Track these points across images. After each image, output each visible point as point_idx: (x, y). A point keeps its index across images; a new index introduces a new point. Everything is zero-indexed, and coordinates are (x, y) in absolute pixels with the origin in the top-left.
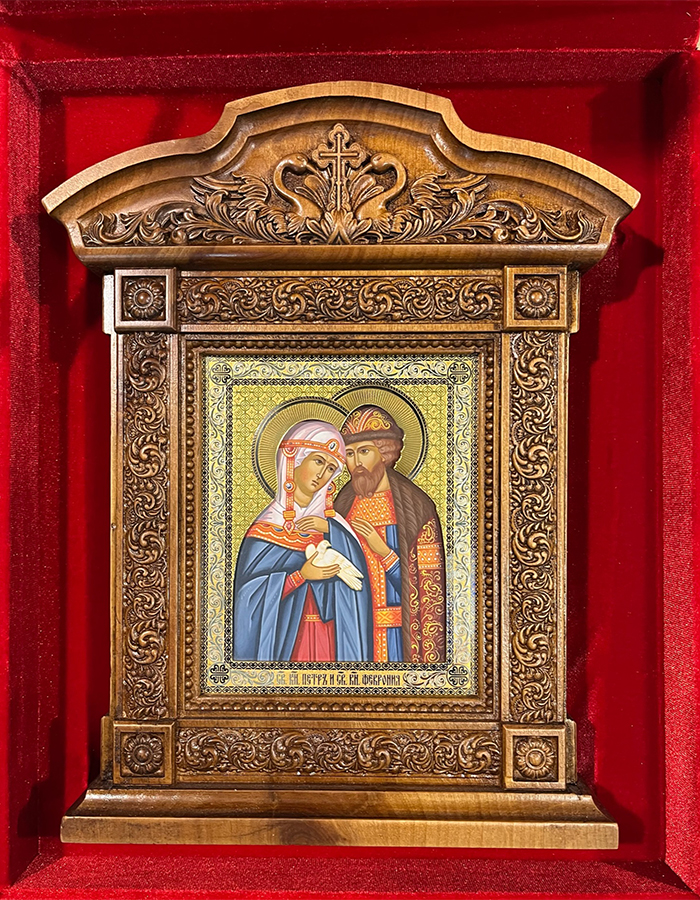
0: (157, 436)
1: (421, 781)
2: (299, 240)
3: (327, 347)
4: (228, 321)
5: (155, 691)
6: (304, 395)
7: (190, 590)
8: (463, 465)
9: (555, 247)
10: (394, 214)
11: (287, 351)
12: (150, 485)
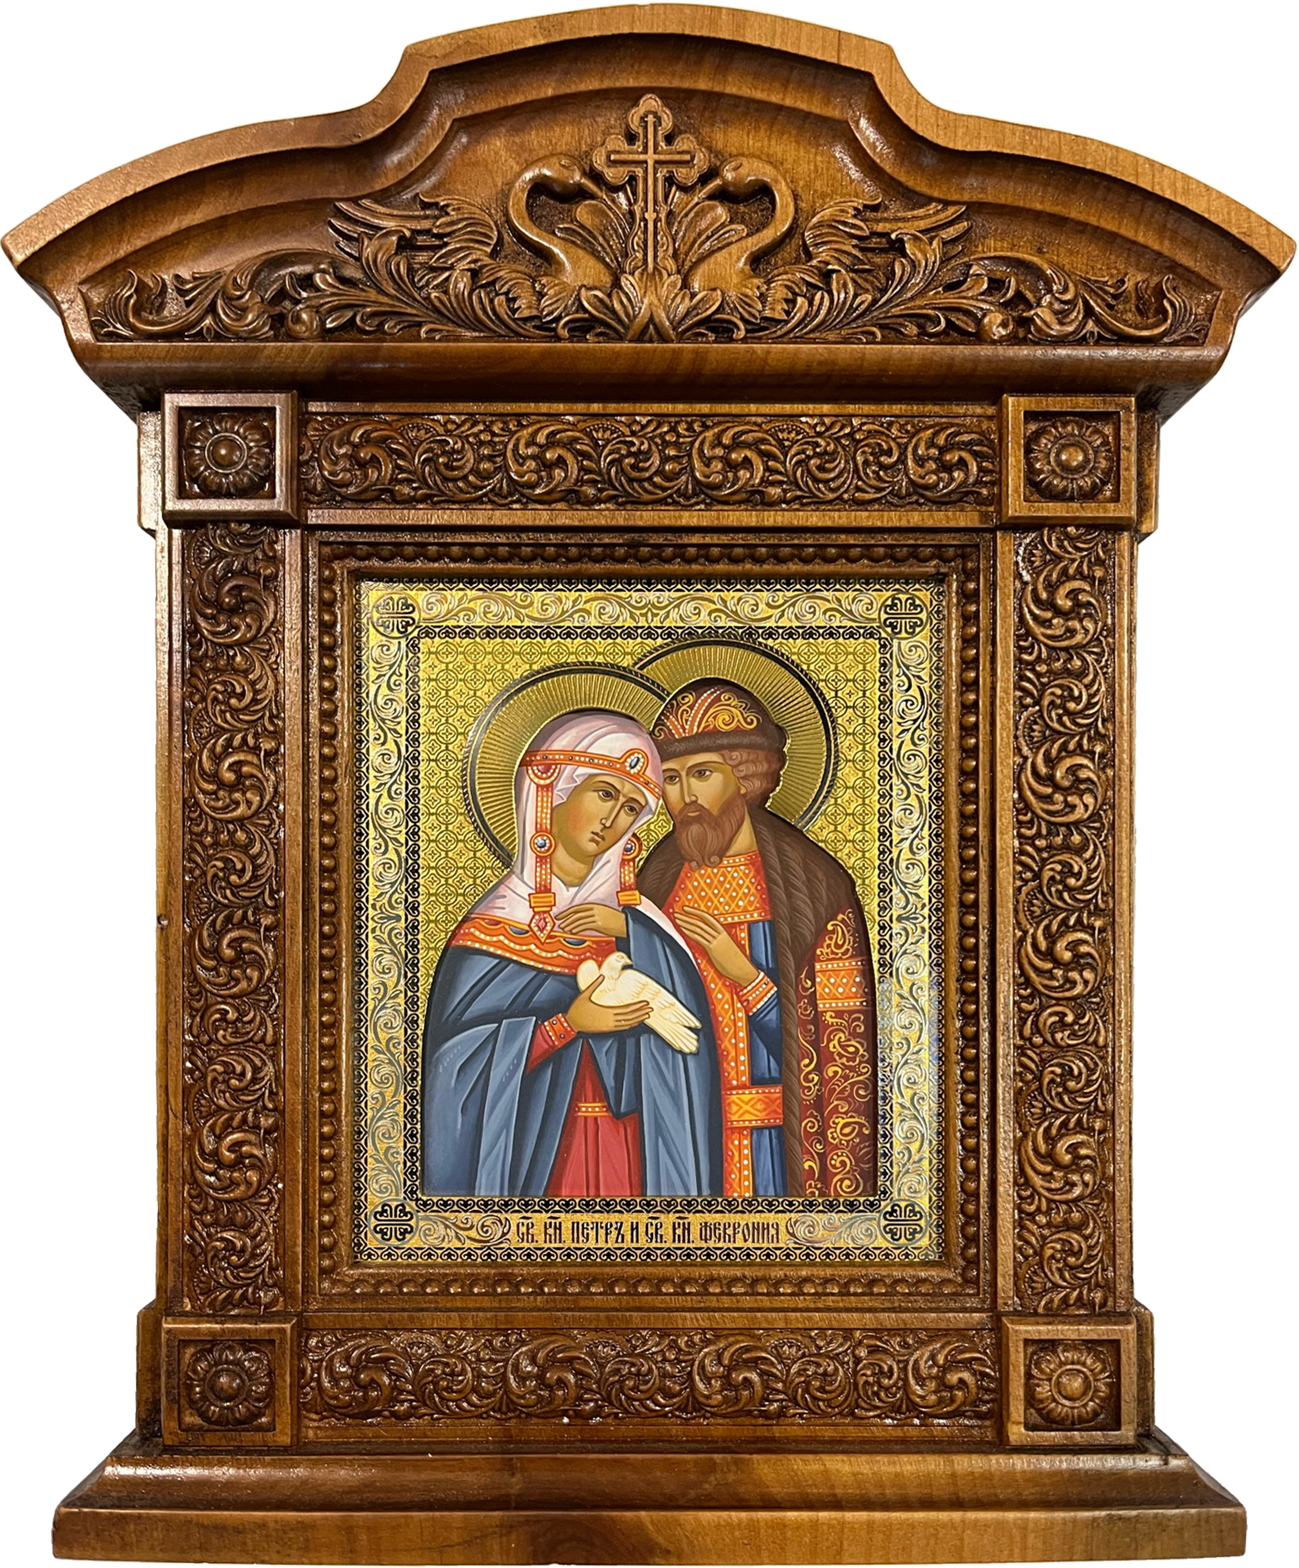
0: (256, 736)
1: (828, 1433)
2: (565, 333)
3: (623, 561)
4: (409, 502)
5: (254, 1256)
6: (572, 659)
7: (330, 1050)
8: (913, 800)
9: (1114, 352)
10: (768, 282)
11: (536, 567)
12: (241, 836)
